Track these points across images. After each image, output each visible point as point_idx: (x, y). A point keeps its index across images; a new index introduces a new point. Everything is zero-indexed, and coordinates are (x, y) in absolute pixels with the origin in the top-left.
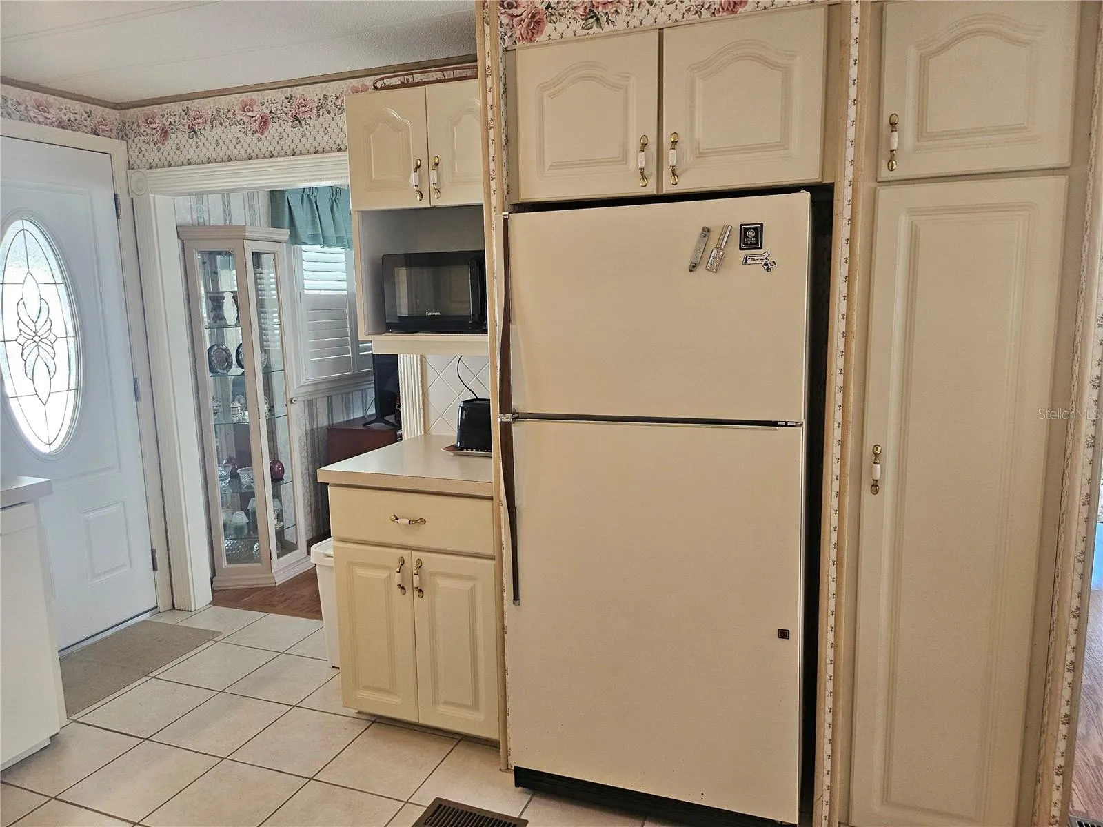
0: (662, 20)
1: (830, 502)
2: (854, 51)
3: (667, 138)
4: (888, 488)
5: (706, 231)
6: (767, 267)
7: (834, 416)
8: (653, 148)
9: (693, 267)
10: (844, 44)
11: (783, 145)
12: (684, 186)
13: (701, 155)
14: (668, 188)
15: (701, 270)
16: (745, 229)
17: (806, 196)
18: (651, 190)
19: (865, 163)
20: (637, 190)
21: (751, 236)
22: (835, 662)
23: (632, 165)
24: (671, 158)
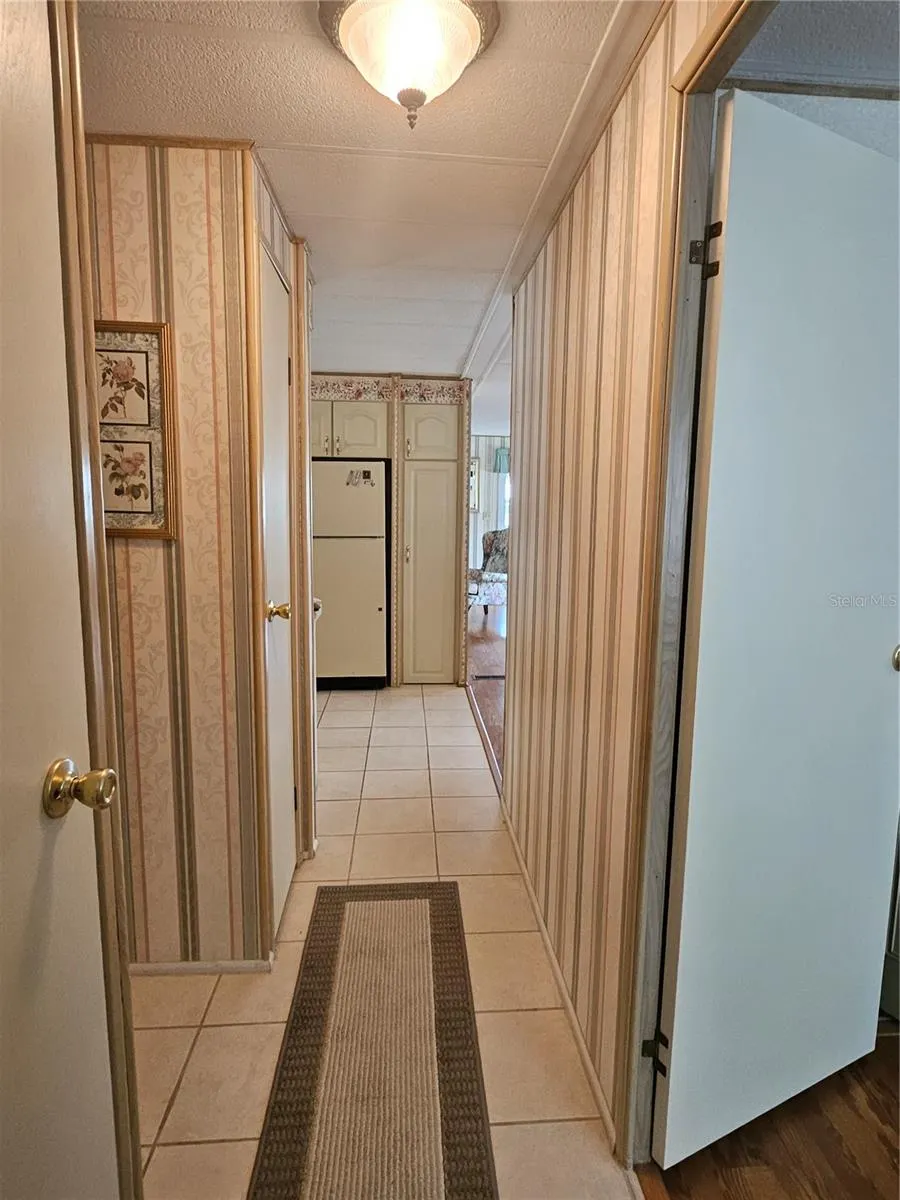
0: (332, 398)
1: (394, 565)
2: (396, 419)
3: (335, 439)
4: (411, 560)
5: (352, 472)
6: (372, 485)
7: (394, 536)
8: (330, 441)
9: (348, 484)
10: (393, 417)
11: (375, 445)
12: (341, 455)
13: (348, 445)
14: (335, 455)
15: (350, 485)
16: (365, 472)
17: (383, 463)
18: (329, 455)
19: (401, 454)
20: (324, 455)
21: (367, 475)
22: (396, 621)
23: (322, 446)
24: (337, 445)
